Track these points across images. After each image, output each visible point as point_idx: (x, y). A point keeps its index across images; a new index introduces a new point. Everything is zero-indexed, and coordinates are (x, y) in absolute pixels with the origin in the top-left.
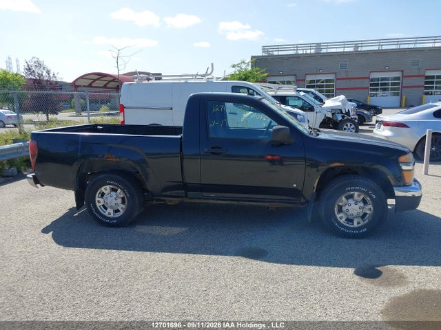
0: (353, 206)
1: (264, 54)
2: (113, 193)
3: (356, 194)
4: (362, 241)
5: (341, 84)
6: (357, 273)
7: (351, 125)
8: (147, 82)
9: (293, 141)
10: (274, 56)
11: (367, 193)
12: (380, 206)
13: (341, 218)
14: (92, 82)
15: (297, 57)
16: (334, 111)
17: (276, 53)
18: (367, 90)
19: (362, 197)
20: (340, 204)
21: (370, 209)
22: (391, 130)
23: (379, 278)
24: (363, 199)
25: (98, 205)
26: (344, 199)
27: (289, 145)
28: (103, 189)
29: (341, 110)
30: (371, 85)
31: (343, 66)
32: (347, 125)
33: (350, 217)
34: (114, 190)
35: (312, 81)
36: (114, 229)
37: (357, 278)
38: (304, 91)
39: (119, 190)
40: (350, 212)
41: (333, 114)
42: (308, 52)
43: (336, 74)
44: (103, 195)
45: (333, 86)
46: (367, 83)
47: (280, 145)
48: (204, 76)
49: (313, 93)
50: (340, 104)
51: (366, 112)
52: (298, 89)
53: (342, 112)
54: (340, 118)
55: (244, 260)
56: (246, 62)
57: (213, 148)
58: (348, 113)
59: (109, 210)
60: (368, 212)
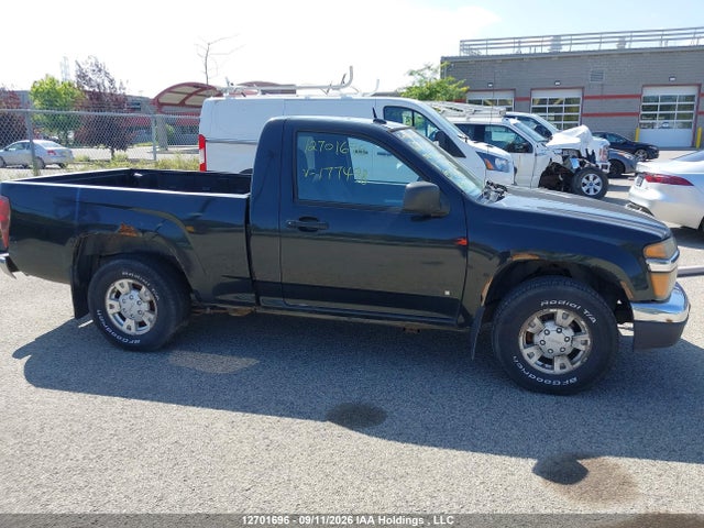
0: (554, 334)
1: (462, 54)
2: (135, 293)
3: (560, 312)
4: (568, 399)
5: (592, 106)
6: (538, 471)
7: (595, 178)
8: (242, 98)
9: (446, 210)
10: (479, 56)
11: (580, 313)
12: (604, 336)
13: (531, 356)
14: (187, 98)
15: (517, 60)
16: (567, 153)
17: (483, 53)
18: (636, 118)
19: (571, 319)
20: (530, 330)
21: (585, 343)
22: (660, 190)
23: (582, 483)
24: (573, 322)
25: (110, 311)
26: (536, 321)
27: (439, 217)
28: (117, 285)
29: (578, 152)
30: (645, 108)
31: (597, 76)
32: (588, 178)
33: (548, 356)
34: (136, 287)
35: (543, 101)
36: (135, 354)
37: (538, 480)
38: (520, 118)
39: (144, 289)
40: (549, 345)
41: (564, 158)
42: (539, 50)
43: (583, 88)
44: (118, 295)
45: (577, 110)
46: (636, 105)
47: (423, 217)
48: (337, 88)
49: (536, 122)
50: (577, 140)
51: (627, 156)
52: (508, 113)
53: (580, 156)
54: (576, 165)
55: (337, 429)
56: (434, 67)
57: (301, 219)
58: (591, 158)
59: (129, 322)
60: (582, 348)
